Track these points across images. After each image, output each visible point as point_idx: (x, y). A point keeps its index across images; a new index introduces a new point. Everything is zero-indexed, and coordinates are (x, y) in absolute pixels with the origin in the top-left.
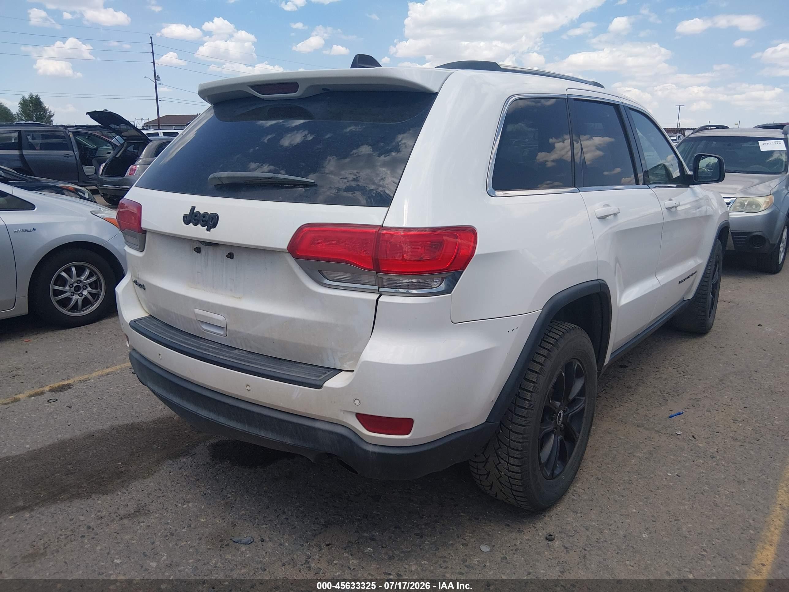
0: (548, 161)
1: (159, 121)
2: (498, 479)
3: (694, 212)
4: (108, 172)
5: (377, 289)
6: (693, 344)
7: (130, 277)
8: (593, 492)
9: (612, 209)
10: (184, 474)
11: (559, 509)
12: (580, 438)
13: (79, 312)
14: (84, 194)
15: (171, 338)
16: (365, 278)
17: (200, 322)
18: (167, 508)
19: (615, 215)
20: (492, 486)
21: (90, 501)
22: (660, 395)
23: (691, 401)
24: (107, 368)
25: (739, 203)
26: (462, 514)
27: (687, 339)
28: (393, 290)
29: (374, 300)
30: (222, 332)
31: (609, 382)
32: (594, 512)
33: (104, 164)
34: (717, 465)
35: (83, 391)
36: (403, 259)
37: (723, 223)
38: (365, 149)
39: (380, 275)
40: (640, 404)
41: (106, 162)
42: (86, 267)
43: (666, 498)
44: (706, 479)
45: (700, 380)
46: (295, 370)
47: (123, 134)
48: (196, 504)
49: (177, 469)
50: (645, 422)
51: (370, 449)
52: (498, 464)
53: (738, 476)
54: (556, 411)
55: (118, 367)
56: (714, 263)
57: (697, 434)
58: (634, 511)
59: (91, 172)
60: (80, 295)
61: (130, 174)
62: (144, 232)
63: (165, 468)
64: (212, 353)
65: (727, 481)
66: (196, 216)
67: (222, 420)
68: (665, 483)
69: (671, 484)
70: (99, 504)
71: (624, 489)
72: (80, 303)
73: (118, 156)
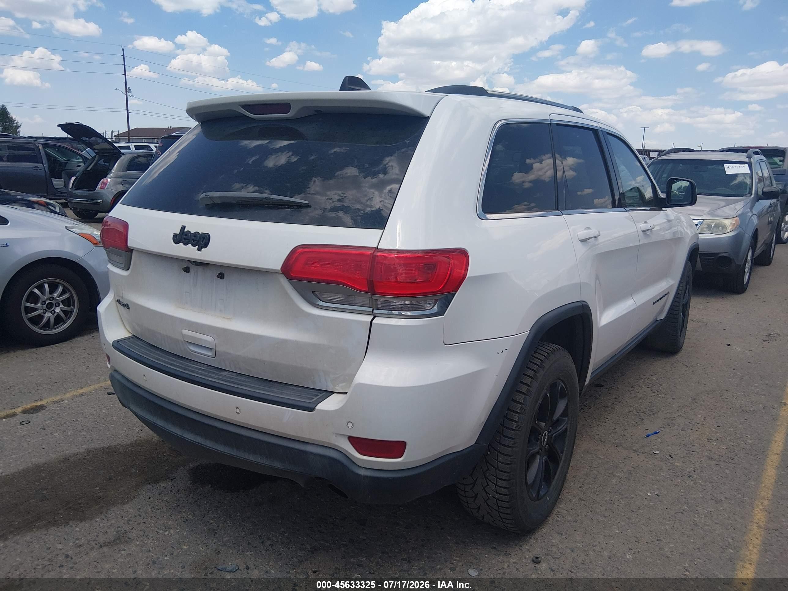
0: (525, 182)
1: (129, 134)
2: (486, 501)
3: (663, 233)
4: (78, 185)
5: (372, 311)
6: (665, 363)
7: (113, 296)
8: (577, 513)
9: (593, 232)
10: (165, 499)
11: (544, 530)
12: (563, 458)
13: (51, 330)
14: (55, 208)
15: (157, 359)
16: (359, 299)
17: (187, 343)
18: (148, 535)
19: (595, 237)
20: (480, 508)
21: (67, 529)
22: (636, 415)
23: (666, 421)
24: (81, 388)
25: (706, 224)
26: (449, 538)
27: (659, 358)
28: (386, 312)
29: (368, 322)
30: (210, 354)
31: (586, 401)
32: (578, 533)
33: (74, 178)
34: (695, 484)
35: (57, 412)
36: (397, 282)
37: (693, 245)
38: (351, 171)
39: (375, 297)
40: (618, 424)
41: (77, 175)
42: (59, 283)
43: (648, 518)
44: (685, 498)
45: (673, 399)
46: (286, 392)
47: (95, 147)
48: (178, 531)
49: (156, 494)
50: (623, 442)
51: (362, 472)
52: (486, 486)
53: (715, 495)
54: (541, 431)
55: (92, 387)
56: (685, 283)
57: (673, 453)
58: (617, 531)
59: (61, 185)
60: (53, 312)
61: (101, 188)
62: (131, 251)
63: (144, 493)
64: (201, 374)
65: (705, 501)
66: (186, 235)
67: (208, 444)
68: (646, 502)
69: (652, 504)
70: (76, 531)
71: (606, 510)
72: (52, 321)
73: (89, 169)
